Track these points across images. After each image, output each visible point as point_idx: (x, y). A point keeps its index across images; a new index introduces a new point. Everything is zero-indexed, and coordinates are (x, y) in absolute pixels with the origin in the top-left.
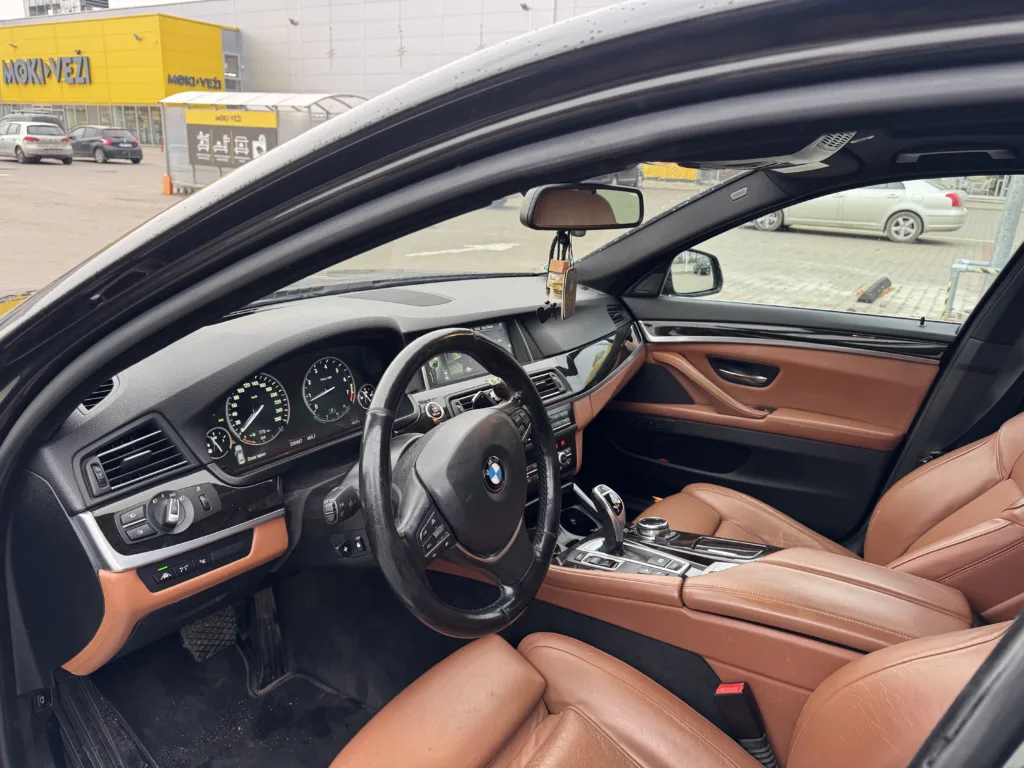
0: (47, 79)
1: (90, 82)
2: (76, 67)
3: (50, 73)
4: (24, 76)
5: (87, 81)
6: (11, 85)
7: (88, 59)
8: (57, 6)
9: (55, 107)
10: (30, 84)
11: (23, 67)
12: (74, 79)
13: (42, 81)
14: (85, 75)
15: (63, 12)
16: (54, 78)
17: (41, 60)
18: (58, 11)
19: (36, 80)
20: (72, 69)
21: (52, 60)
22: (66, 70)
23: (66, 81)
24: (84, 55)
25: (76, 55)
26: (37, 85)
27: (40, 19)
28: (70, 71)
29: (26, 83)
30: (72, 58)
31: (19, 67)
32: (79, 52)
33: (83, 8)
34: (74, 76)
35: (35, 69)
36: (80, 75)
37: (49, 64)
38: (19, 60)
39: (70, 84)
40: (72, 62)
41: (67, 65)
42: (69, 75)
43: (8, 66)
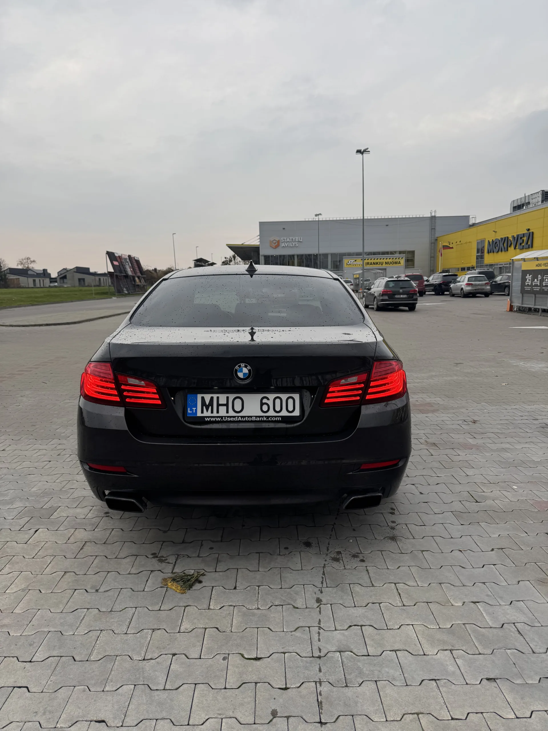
0: (509, 248)
1: (532, 247)
2: (525, 239)
3: (511, 244)
4: (497, 248)
5: (530, 246)
6: (490, 254)
7: (533, 233)
8: (529, 203)
10: (500, 252)
11: (498, 243)
12: (523, 246)
13: (506, 250)
14: (529, 243)
15: (531, 206)
16: (513, 247)
17: (508, 237)
18: (529, 206)
19: (503, 249)
20: (523, 240)
21: (513, 236)
22: (520, 241)
23: (518, 248)
24: (531, 231)
25: (526, 232)
26: (503, 252)
27: (518, 212)
28: (522, 242)
29: (498, 252)
30: (524, 234)
31: (496, 243)
32: (529, 230)
33: (542, 201)
34: (523, 244)
35: (503, 244)
36: (527, 243)
37: (511, 239)
38: (496, 239)
39: (520, 249)
40: (524, 236)
41: (521, 238)
42: (521, 244)
43: (491, 243)
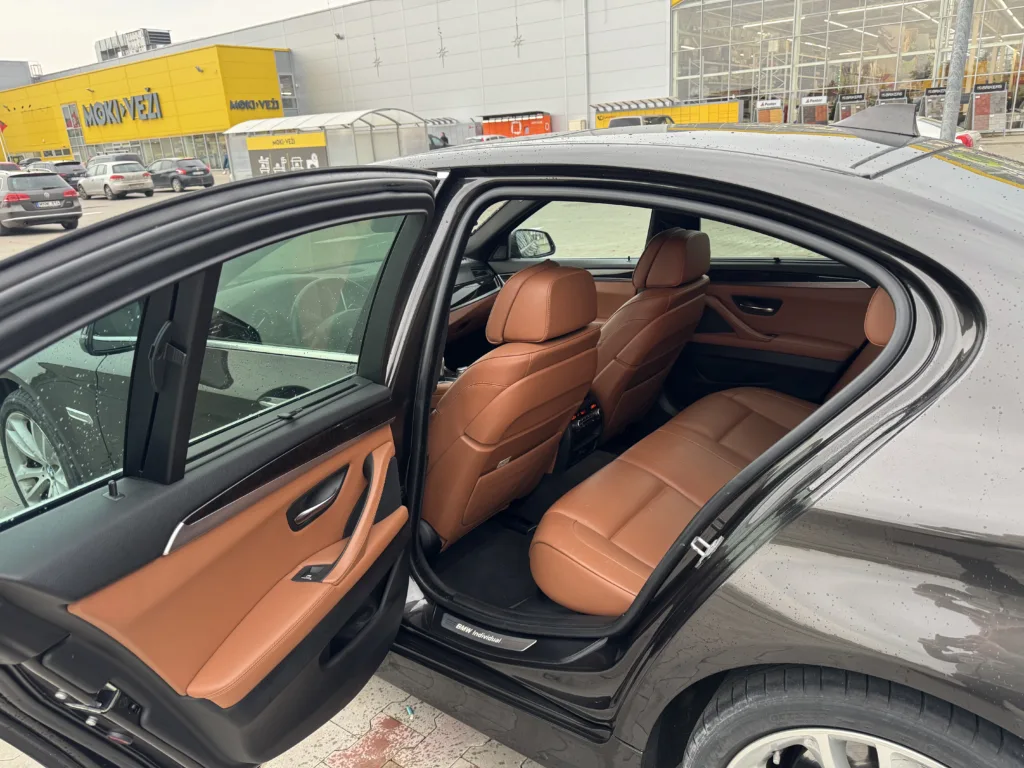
0: (123, 118)
1: (162, 116)
2: (147, 104)
3: (125, 111)
4: (103, 118)
5: (159, 115)
6: (92, 127)
7: (157, 95)
8: (125, 48)
9: (133, 143)
10: (109, 124)
11: (102, 110)
12: (147, 115)
13: (119, 121)
14: (156, 110)
15: (131, 53)
16: (129, 116)
17: (117, 101)
18: (127, 52)
19: (114, 120)
20: (144, 106)
21: (125, 100)
22: (139, 108)
23: (140, 118)
24: (153, 92)
25: (146, 93)
26: (115, 124)
27: (112, 63)
28: (142, 108)
29: (106, 123)
30: (142, 96)
31: (98, 109)
32: (149, 90)
33: (148, 46)
34: (147, 112)
35: (112, 111)
36: (152, 111)
37: (124, 104)
38: (97, 103)
39: (144, 120)
40: (143, 100)
41: (140, 102)
42: (142, 111)
43: (88, 109)
